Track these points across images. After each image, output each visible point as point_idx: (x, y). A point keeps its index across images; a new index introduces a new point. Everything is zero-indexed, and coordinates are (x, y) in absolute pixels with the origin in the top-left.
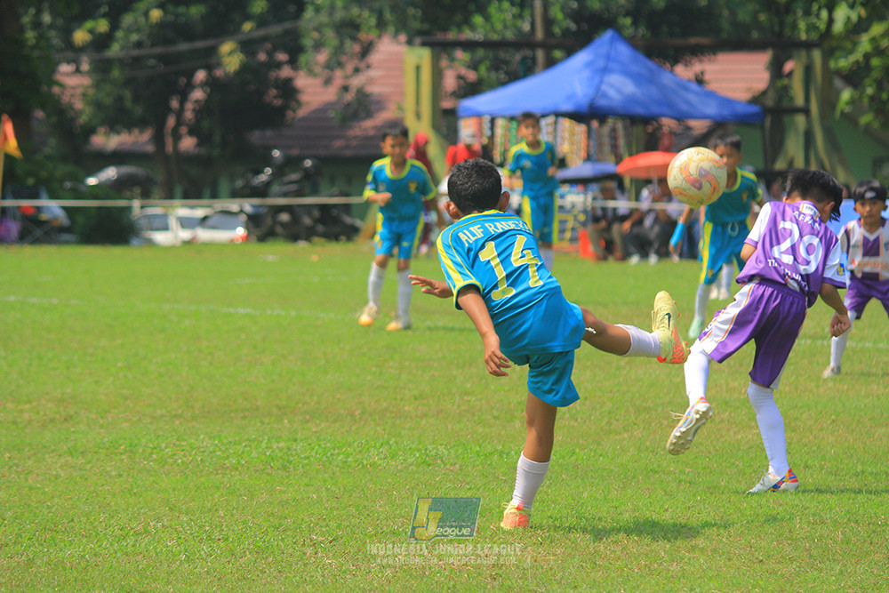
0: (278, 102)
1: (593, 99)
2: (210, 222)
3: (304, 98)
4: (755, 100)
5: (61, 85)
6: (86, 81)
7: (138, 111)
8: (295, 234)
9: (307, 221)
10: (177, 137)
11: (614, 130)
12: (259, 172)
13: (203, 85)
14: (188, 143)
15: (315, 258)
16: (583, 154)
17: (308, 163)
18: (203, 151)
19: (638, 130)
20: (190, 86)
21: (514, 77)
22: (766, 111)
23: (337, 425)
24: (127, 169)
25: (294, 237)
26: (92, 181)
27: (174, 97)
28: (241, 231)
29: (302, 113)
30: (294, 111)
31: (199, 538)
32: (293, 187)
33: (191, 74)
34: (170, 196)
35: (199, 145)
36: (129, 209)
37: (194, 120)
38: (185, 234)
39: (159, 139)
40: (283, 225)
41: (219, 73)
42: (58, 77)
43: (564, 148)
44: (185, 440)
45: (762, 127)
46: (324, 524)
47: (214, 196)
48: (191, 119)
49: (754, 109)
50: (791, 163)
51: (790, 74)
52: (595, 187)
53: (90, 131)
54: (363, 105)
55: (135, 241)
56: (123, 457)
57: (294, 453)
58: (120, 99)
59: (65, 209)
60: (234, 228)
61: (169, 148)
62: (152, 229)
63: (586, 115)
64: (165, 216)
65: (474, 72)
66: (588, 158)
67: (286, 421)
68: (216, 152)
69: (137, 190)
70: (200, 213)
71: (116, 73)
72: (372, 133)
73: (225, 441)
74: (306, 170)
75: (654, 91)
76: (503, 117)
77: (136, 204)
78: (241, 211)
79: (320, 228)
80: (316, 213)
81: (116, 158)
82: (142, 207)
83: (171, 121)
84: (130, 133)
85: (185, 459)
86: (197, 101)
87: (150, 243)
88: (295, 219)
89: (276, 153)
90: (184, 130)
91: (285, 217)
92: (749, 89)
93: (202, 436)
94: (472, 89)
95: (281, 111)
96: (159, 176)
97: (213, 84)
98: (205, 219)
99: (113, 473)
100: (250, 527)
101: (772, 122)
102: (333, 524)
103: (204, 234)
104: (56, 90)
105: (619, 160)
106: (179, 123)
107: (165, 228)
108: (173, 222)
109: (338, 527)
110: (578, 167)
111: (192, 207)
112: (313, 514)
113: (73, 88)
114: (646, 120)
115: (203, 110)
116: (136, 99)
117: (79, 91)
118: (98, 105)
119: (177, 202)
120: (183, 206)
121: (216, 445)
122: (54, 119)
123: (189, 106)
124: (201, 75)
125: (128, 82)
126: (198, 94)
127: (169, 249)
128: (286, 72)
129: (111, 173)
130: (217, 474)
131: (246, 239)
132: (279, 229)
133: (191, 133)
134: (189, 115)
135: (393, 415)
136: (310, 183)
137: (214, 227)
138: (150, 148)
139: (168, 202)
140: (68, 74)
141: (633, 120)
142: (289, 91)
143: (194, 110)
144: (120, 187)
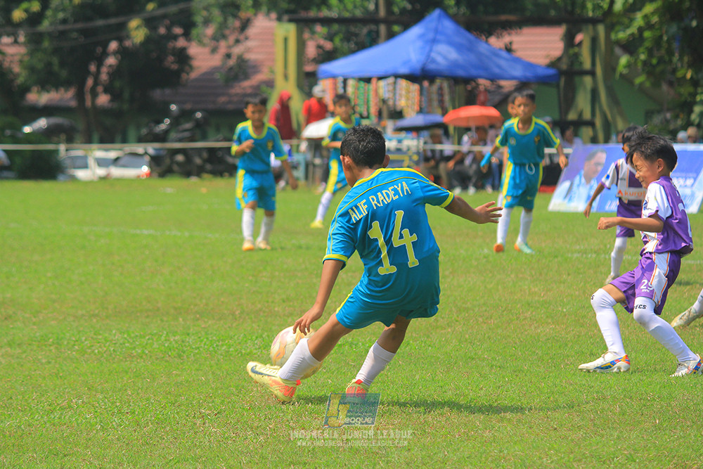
0: (175, 67)
1: (425, 64)
2: (121, 162)
3: (195, 63)
4: (552, 65)
5: (3, 53)
6: (22, 50)
7: (64, 74)
8: (188, 171)
9: (198, 161)
10: (94, 95)
11: (441, 89)
12: (159, 122)
13: (115, 53)
14: (103, 99)
15: (204, 190)
16: (416, 108)
17: (199, 115)
18: (115, 105)
19: (460, 89)
20: (105, 54)
21: (361, 47)
22: (561, 73)
23: (222, 322)
24: (55, 120)
25: (187, 174)
26: (27, 129)
27: (93, 63)
28: (145, 169)
29: (193, 75)
30: (188, 74)
31: (111, 412)
32: (187, 134)
33: (105, 45)
34: (89, 141)
35: (112, 101)
36: (56, 151)
37: (108, 82)
38: (101, 172)
39: (80, 96)
40: (179, 164)
41: (127, 43)
43: (402, 103)
44: (100, 334)
45: (558, 86)
46: (210, 400)
47: (124, 141)
48: (105, 81)
49: (551, 72)
50: (581, 114)
51: (580, 44)
52: (426, 134)
53: (25, 89)
54: (242, 69)
55: (61, 177)
56: (52, 348)
57: (187, 344)
58: (49, 64)
60: (140, 167)
61: (88, 103)
62: (75, 168)
63: (419, 77)
64: (85, 157)
65: (331, 43)
66: (421, 111)
67: (181, 319)
68: (126, 107)
69: (63, 137)
70: (112, 155)
71: (46, 44)
72: (249, 91)
73: (133, 335)
74: (197, 121)
75: (472, 57)
76: (353, 78)
77: (62, 147)
78: (146, 153)
79: (208, 167)
80: (205, 155)
81: (47, 111)
82: (67, 150)
83: (90, 82)
84: (57, 91)
85: (100, 350)
86: (110, 66)
87: (73, 178)
88: (189, 159)
89: (174, 107)
90: (100, 89)
91: (180, 158)
92: (547, 56)
93: (114, 332)
94: (329, 56)
95: (177, 74)
96: (81, 125)
97: (123, 52)
98: (117, 159)
99: (44, 361)
100: (152, 403)
101: (565, 82)
102: (218, 401)
103: (116, 172)
105: (445, 112)
106: (96, 83)
107: (85, 166)
108: (91, 162)
109: (222, 403)
110: (412, 118)
111: (107, 150)
112: (202, 392)
113: (12, 55)
114: (467, 80)
115: (115, 73)
116: (62, 64)
117: (17, 58)
118: (32, 69)
119: (94, 146)
120: (100, 149)
121: (125, 338)
123: (104, 70)
124: (113, 45)
125: (56, 51)
126: (111, 61)
127: (88, 183)
128: (181, 43)
129: (42, 123)
130: (126, 361)
131: (150, 175)
132: (175, 168)
133: (106, 91)
134: (104, 77)
135: (265, 314)
136: (200, 130)
137: (124, 166)
138: (73, 104)
139: (87, 146)
140: (8, 45)
141: (456, 80)
142: (183, 58)
143: (108, 73)
144: (48, 134)
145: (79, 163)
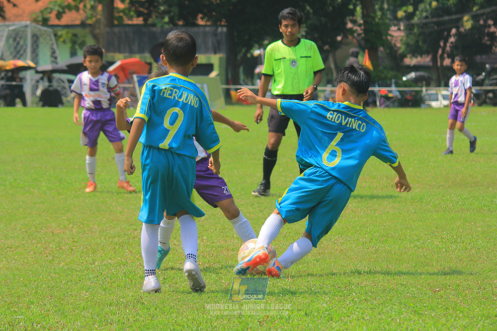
0: (488, 43)
5: (392, 36)
6: (402, 34)
7: (425, 47)
10: (442, 59)
12: (479, 74)
13: (454, 36)
14: (447, 62)
20: (449, 36)
24: (419, 73)
25: (495, 105)
26: (404, 79)
27: (442, 41)
32: (494, 82)
33: (449, 31)
34: (439, 85)
36: (422, 91)
37: (450, 51)
38: (445, 102)
39: (434, 60)
40: (490, 98)
41: (462, 30)
42: (390, 32)
48: (448, 51)
53: (404, 56)
55: (423, 106)
58: (417, 42)
59: (400, 92)
61: (439, 64)
62: (430, 100)
64: (437, 94)
69: (424, 83)
71: (416, 30)
77: (424, 89)
81: (415, 68)
82: (426, 90)
83: (440, 52)
84: (421, 56)
86: (452, 43)
87: (430, 106)
88: (495, 96)
89: (488, 66)
90: (445, 55)
91: (491, 95)
95: (490, 47)
96: (434, 77)
97: (459, 34)
104: (389, 38)
106: (443, 52)
107: (437, 100)
108: (440, 97)
113: (397, 37)
115: (455, 47)
116: (424, 42)
117: (399, 38)
118: (407, 45)
119: (442, 88)
120: (444, 90)
122: (388, 51)
123: (448, 45)
124: (454, 31)
125: (420, 34)
126: (452, 39)
127: (439, 109)
128: (492, 29)
129: (413, 75)
132: (488, 101)
133: (448, 57)
134: (448, 49)
138: (431, 64)
139: (437, 88)
140: (394, 31)
142: (494, 37)
143: (450, 47)
144: (416, 81)
145: (432, 97)
